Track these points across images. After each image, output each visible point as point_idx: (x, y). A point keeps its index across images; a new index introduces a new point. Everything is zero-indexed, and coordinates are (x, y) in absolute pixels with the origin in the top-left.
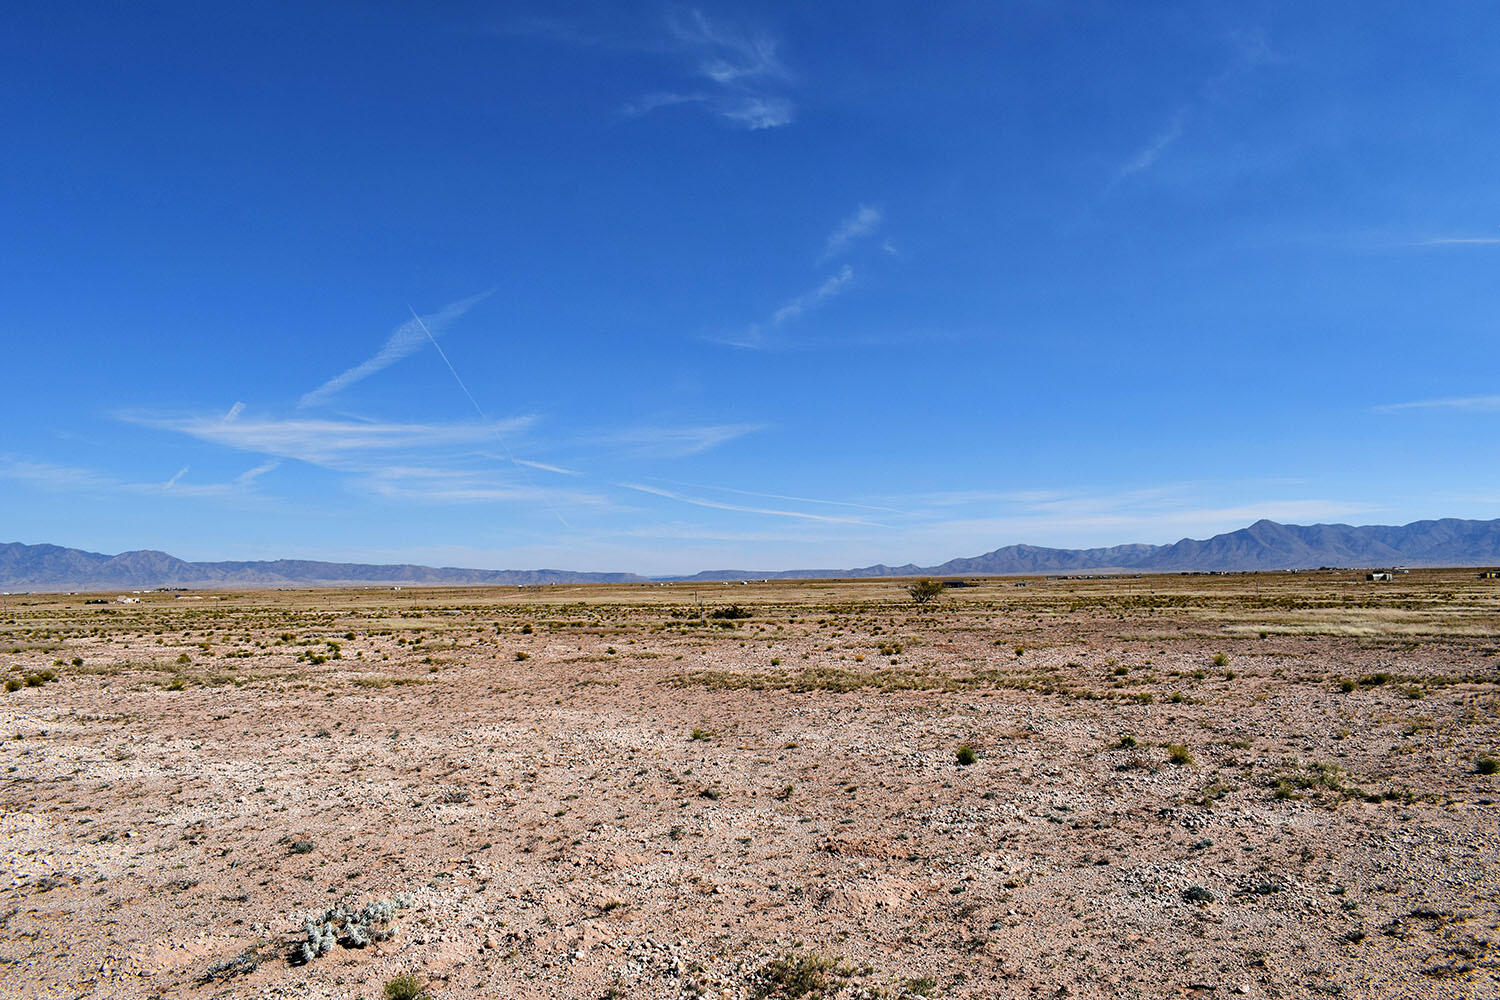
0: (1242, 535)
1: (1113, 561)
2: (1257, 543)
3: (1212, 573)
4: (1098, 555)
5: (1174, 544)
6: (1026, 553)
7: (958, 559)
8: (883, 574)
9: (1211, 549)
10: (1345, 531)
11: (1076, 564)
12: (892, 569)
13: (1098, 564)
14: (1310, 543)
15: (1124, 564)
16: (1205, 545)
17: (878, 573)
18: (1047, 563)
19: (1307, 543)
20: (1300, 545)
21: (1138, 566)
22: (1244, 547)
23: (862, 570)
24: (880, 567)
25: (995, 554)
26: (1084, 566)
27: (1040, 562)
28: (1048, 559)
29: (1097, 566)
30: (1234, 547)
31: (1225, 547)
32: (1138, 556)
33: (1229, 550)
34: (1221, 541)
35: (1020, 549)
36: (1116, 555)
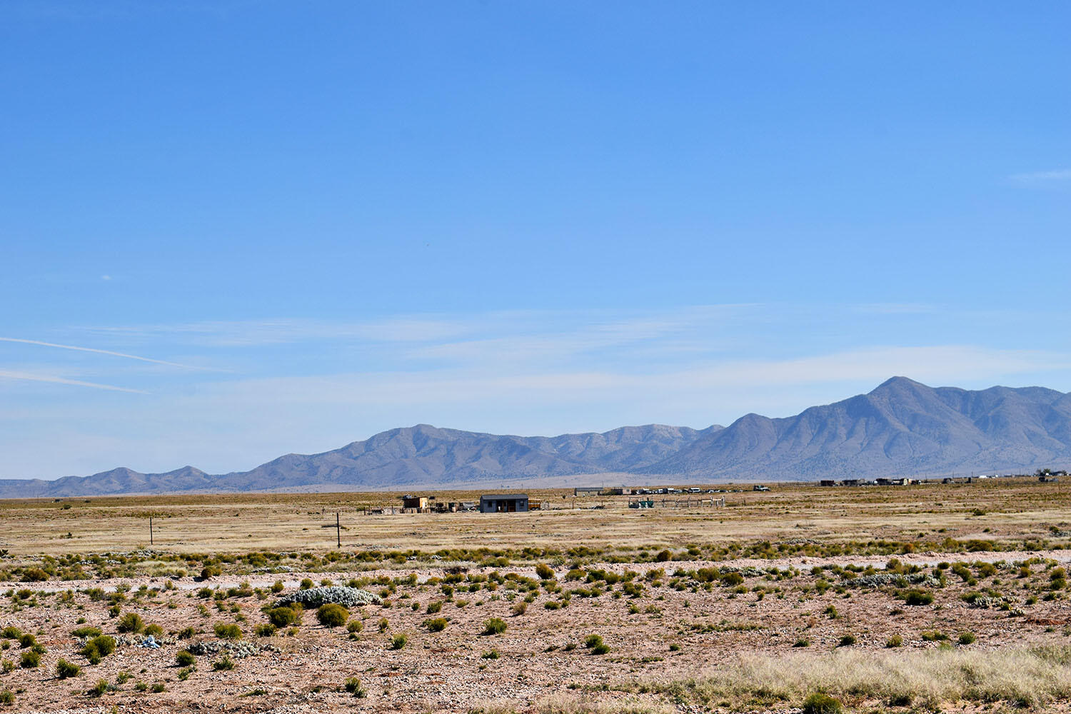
0: (857, 407)
1: (607, 461)
2: (885, 424)
3: (881, 481)
4: (578, 447)
5: (727, 424)
6: (432, 444)
7: (291, 456)
8: (127, 487)
9: (798, 436)
10: (1046, 401)
11: (532, 467)
12: (148, 477)
13: (579, 466)
14: (982, 424)
15: (629, 465)
16: (789, 427)
17: (116, 485)
18: (475, 465)
19: (976, 424)
20: (962, 428)
21: (658, 469)
22: (860, 428)
23: (82, 480)
24: (122, 474)
25: (368, 444)
26: (550, 470)
27: (460, 462)
28: (477, 457)
29: (576, 470)
30: (842, 432)
31: (826, 433)
32: (655, 449)
33: (834, 436)
34: (817, 418)
35: (420, 436)
36: (613, 447)
